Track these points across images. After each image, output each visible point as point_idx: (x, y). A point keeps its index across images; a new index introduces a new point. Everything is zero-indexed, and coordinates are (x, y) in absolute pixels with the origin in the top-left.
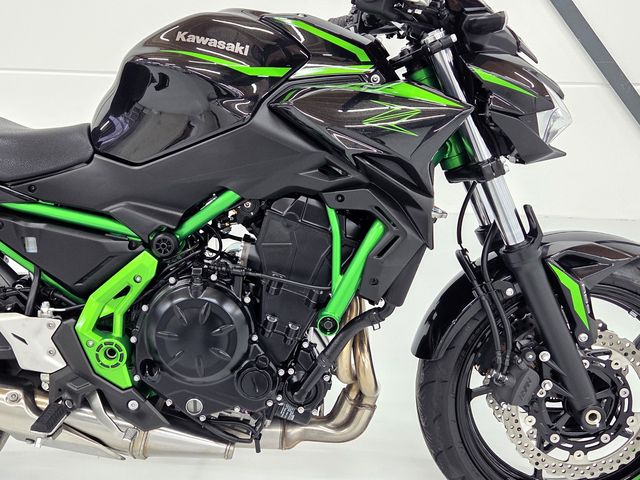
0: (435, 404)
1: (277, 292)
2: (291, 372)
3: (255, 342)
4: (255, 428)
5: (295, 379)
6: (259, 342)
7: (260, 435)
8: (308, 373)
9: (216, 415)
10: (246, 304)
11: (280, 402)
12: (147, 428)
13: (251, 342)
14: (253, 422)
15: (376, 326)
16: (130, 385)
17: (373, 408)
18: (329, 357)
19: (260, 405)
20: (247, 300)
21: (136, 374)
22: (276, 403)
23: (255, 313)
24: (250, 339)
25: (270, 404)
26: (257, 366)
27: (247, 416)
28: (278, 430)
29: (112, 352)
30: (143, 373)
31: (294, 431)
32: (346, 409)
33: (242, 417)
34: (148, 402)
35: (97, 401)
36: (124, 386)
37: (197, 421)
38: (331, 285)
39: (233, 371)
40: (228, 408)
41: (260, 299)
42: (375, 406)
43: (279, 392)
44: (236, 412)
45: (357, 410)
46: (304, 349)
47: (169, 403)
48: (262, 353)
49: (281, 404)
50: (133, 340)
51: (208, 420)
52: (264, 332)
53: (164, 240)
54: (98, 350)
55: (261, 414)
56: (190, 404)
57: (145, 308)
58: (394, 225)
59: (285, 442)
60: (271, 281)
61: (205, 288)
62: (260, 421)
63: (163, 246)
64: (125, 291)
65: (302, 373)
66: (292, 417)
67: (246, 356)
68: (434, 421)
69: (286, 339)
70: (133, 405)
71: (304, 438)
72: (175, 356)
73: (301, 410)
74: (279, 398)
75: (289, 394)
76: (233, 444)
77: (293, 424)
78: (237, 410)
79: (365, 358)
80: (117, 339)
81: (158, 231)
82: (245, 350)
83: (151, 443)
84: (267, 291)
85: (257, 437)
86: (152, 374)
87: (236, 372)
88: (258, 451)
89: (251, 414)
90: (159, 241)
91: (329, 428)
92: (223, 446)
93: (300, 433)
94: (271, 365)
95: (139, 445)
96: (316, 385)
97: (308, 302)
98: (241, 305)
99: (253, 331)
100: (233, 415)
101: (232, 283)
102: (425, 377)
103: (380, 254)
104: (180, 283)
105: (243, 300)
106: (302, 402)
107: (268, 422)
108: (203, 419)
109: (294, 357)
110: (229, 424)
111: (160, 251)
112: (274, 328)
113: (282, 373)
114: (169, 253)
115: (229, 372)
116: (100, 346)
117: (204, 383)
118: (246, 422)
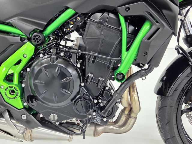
0: (167, 117)
1: (93, 62)
2: (100, 101)
3: (83, 87)
4: (82, 127)
5: (102, 105)
6: (85, 86)
7: (85, 131)
8: (108, 102)
9: (64, 122)
10: (78, 68)
11: (95, 115)
12: (31, 128)
13: (81, 86)
14: (81, 125)
15: (144, 78)
16: (23, 107)
17: (136, 118)
18: (119, 94)
19: (85, 117)
20: (79, 66)
21: (25, 102)
22: (93, 115)
23: (82, 73)
24: (80, 85)
25: (90, 116)
26: (84, 98)
27: (79, 122)
28: (93, 128)
29: (13, 91)
30: (28, 102)
31: (100, 129)
32: (123, 119)
33: (76, 122)
34: (31, 116)
35: (7, 115)
36: (19, 108)
37: (55, 124)
38: (121, 57)
39: (72, 100)
40: (70, 118)
41: (85, 66)
42: (136, 117)
43: (94, 111)
44: (74, 120)
45: (129, 119)
46: (106, 90)
47: (41, 116)
48: (86, 92)
49: (95, 116)
50: (23, 85)
51: (61, 124)
52: (87, 82)
53: (37, 36)
54: (6, 90)
55: (85, 121)
56: (52, 116)
57: (28, 70)
58: (157, 22)
59: (96, 134)
60: (91, 55)
61: (57, 59)
62: (85, 124)
63: (37, 39)
64: (19, 62)
65: (105, 102)
66: (99, 123)
67: (78, 93)
68: (166, 125)
69: (98, 85)
70: (24, 117)
71: (104, 131)
72: (43, 93)
73: (105, 119)
74: (94, 114)
75: (99, 112)
76: (72, 135)
77: (99, 125)
78: (74, 119)
79: (135, 95)
80: (16, 85)
81: (34, 31)
82: (78, 91)
83: (34, 134)
84: (89, 61)
85: (84, 132)
86: (32, 102)
87: (74, 101)
88: (84, 138)
89: (81, 121)
90: (35, 36)
91: (115, 127)
92: (68, 136)
93: (103, 129)
94: (91, 97)
95: (28, 136)
96: (112, 108)
97: (109, 67)
98: (76, 68)
99: (82, 81)
100: (72, 121)
101: (71, 57)
102: (162, 104)
103: (149, 39)
104: (45, 57)
105: (76, 65)
106: (106, 115)
107: (89, 125)
108: (58, 123)
109: (102, 94)
110: (71, 126)
111: (35, 41)
112: (92, 79)
113: (96, 101)
114: (40, 42)
115: (70, 101)
116: (7, 89)
117: (58, 106)
118: (78, 125)
